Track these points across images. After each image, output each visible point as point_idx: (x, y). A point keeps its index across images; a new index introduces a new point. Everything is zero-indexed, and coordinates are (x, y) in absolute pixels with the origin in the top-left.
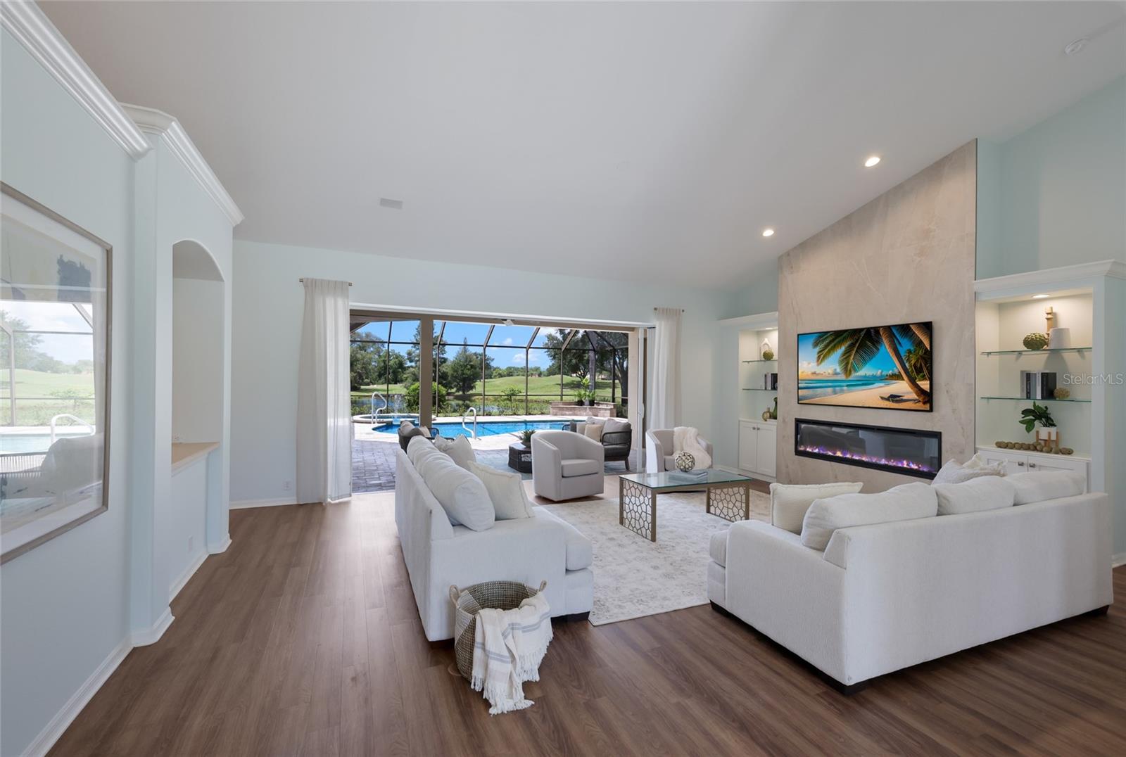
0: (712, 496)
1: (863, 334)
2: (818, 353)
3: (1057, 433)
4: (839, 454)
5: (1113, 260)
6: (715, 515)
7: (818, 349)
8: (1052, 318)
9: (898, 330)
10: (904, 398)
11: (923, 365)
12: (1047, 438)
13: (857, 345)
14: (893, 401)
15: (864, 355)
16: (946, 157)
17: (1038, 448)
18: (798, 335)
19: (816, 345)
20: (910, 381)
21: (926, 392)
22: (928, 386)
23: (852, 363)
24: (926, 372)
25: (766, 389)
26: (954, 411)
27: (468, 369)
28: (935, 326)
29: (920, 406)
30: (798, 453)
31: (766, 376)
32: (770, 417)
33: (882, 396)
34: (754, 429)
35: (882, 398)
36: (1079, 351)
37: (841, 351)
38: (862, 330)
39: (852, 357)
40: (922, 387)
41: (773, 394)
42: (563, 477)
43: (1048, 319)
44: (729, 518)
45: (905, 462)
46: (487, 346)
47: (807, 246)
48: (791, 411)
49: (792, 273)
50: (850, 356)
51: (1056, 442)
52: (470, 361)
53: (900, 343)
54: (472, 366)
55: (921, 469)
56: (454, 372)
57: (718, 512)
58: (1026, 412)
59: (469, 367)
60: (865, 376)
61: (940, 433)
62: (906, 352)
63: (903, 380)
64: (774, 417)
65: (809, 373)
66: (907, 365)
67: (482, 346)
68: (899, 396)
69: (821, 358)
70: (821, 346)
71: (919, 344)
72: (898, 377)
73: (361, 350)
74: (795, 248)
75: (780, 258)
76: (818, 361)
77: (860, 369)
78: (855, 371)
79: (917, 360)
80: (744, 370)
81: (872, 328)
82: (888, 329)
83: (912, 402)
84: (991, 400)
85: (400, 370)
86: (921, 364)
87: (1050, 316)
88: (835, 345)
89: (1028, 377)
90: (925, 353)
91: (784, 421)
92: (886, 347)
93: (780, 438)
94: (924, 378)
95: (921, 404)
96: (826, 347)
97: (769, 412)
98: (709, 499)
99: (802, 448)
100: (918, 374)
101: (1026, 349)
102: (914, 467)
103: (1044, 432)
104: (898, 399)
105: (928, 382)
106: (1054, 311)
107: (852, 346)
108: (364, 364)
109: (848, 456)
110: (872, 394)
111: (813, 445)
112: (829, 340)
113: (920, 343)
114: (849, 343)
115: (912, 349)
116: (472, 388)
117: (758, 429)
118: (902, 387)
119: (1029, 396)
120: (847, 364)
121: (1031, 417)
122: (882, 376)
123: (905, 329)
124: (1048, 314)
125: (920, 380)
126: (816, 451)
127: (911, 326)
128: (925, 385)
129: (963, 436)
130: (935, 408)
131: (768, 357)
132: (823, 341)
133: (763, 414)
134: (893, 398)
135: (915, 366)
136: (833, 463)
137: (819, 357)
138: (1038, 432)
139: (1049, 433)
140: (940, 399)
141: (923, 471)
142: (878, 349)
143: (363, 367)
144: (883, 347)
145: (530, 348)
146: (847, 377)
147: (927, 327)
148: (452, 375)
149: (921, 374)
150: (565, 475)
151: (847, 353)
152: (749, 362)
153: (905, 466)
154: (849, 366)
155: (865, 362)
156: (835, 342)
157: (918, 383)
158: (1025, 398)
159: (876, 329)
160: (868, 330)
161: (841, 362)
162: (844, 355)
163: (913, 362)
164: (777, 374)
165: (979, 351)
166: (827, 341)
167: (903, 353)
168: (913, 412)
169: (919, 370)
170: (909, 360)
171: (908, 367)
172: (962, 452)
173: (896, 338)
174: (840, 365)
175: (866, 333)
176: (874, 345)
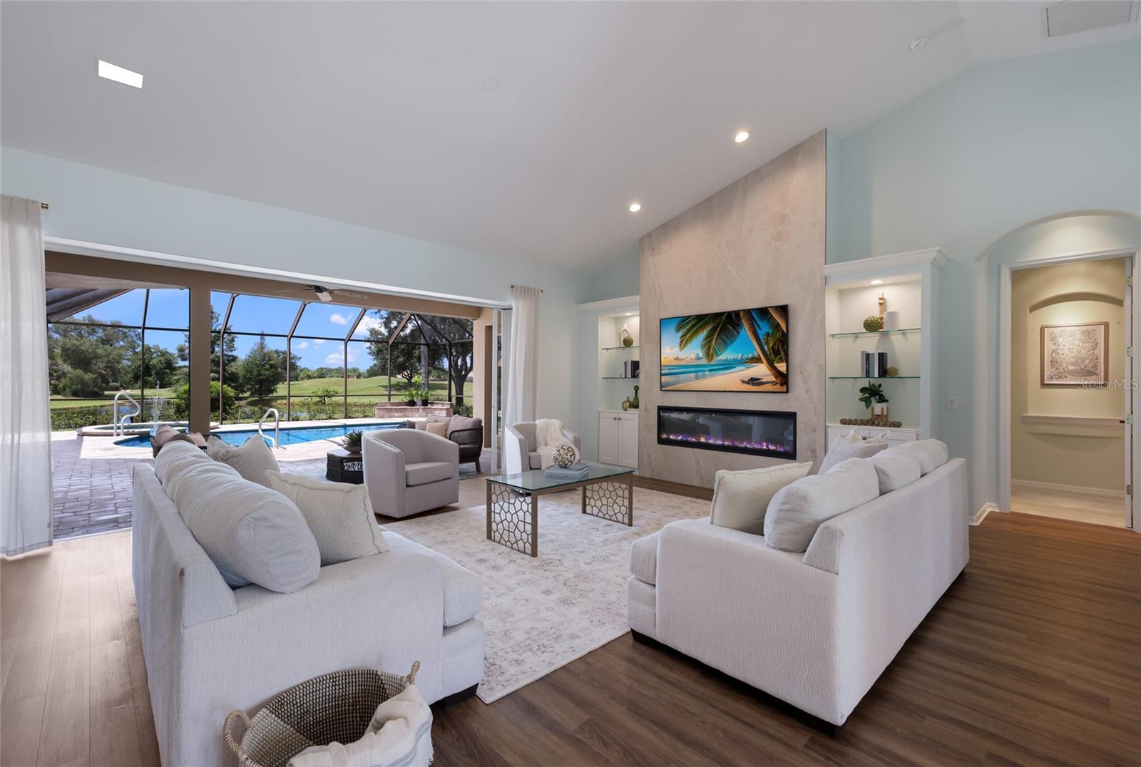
0: (589, 494)
1: (724, 317)
2: (681, 338)
3: (887, 408)
4: (703, 440)
5: (938, 248)
6: (592, 514)
7: (681, 333)
8: (883, 303)
9: (757, 313)
10: (763, 381)
11: (780, 347)
12: (880, 413)
13: (719, 329)
14: (753, 384)
15: (725, 339)
16: (799, 145)
17: (875, 422)
18: (661, 320)
19: (678, 329)
20: (768, 364)
21: (783, 373)
22: (785, 368)
23: (714, 347)
24: (783, 354)
25: (626, 377)
26: (807, 391)
27: (268, 370)
28: (789, 308)
29: (777, 388)
30: (661, 441)
31: (625, 363)
32: (630, 407)
33: (742, 379)
34: (615, 419)
35: (743, 381)
36: (903, 333)
37: (702, 335)
38: (723, 314)
39: (714, 340)
40: (779, 369)
41: (633, 382)
42: (407, 486)
43: (880, 304)
44: (609, 517)
45: (765, 444)
46: (292, 336)
47: (667, 228)
48: (653, 398)
49: (654, 256)
50: (711, 340)
51: (886, 417)
52: (270, 360)
53: (758, 326)
54: (272, 366)
55: (778, 450)
56: (247, 372)
57: (595, 511)
58: (863, 390)
59: (267, 366)
60: (727, 360)
61: (795, 413)
62: (764, 335)
63: (762, 362)
64: (635, 405)
65: (672, 359)
66: (766, 347)
67: (287, 336)
68: (758, 379)
69: (684, 342)
70: (684, 330)
71: (778, 328)
72: (756, 360)
73: (103, 344)
74: (656, 229)
75: (642, 239)
76: (681, 345)
77: (722, 351)
78: (717, 355)
79: (775, 343)
80: (603, 358)
81: (733, 312)
82: (748, 312)
83: (770, 384)
84: (836, 381)
85: (168, 371)
86: (778, 347)
87: (882, 301)
88: (697, 329)
89: (868, 357)
90: (782, 336)
91: (646, 410)
92: (746, 331)
93: (643, 427)
94: (781, 360)
95: (778, 386)
96: (688, 331)
97: (628, 401)
98: (585, 497)
99: (664, 436)
100: (775, 357)
101: (865, 331)
102: (772, 447)
103: (878, 408)
104: (757, 382)
105: (785, 364)
106: (885, 297)
107: (712, 331)
108: (109, 362)
109: (711, 442)
110: (733, 378)
111: (675, 433)
112: (691, 324)
113: (778, 325)
114: (711, 327)
115: (770, 332)
116: (272, 392)
117: (620, 419)
118: (761, 370)
119: (868, 376)
120: (709, 349)
121: (867, 395)
122: (742, 359)
123: (763, 312)
124: (880, 299)
125: (778, 363)
126: (680, 438)
127: (769, 309)
128: (782, 367)
129: (816, 415)
130: (790, 390)
131: (628, 343)
132: (686, 325)
133: (623, 404)
134: (754, 381)
135: (773, 348)
136: (695, 450)
137: (681, 342)
138: (873, 408)
139: (882, 409)
140: (796, 380)
141: (780, 452)
142: (738, 333)
143: (107, 367)
144: (744, 330)
145: (349, 340)
146: (709, 361)
147: (784, 310)
148: (245, 376)
149: (779, 357)
150: (410, 483)
151: (709, 336)
152: (607, 349)
153: (765, 447)
154: (711, 350)
155: (726, 345)
156: (697, 327)
157: (777, 365)
158: (865, 376)
159: (737, 313)
160: (729, 313)
161: (703, 346)
162: (706, 340)
163: (771, 345)
164: (638, 362)
165: (828, 334)
166: (690, 325)
167: (762, 337)
168: (771, 394)
169: (776, 353)
170: (767, 343)
171: (767, 350)
172: (814, 431)
173: (755, 321)
174: (702, 349)
175: (727, 316)
176: (735, 329)
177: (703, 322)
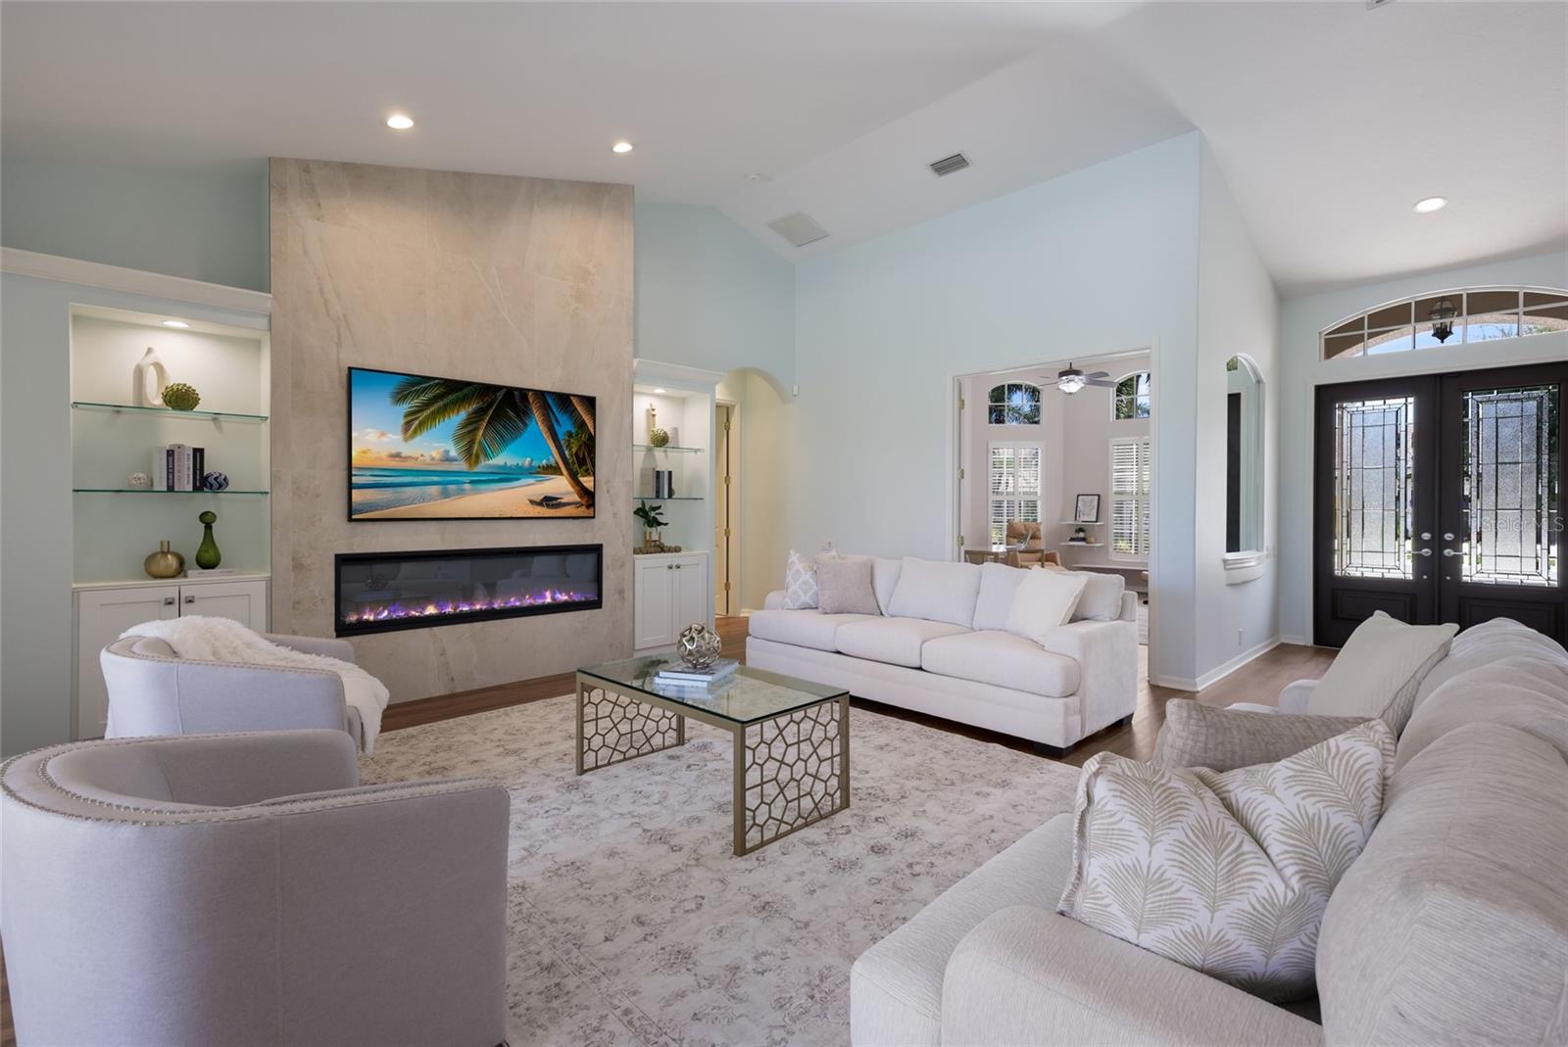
1: (500, 395)
2: (406, 416)
4: (431, 610)
7: (405, 407)
9: (554, 399)
10: (563, 501)
11: (586, 455)
12: (656, 539)
13: (491, 411)
14: (548, 506)
15: (502, 431)
18: (350, 369)
19: (399, 397)
20: (571, 476)
21: (590, 491)
22: (591, 484)
23: (480, 442)
24: (589, 466)
25: (171, 489)
26: (615, 515)
28: (597, 401)
29: (581, 511)
30: (343, 629)
32: (186, 566)
33: (531, 497)
34: (172, 601)
35: (532, 502)
37: (458, 418)
38: (497, 388)
39: (481, 430)
40: (585, 484)
43: (653, 415)
48: (319, 538)
50: (477, 429)
51: (659, 541)
53: (557, 420)
58: (636, 512)
61: (601, 545)
62: (565, 435)
63: (562, 474)
64: (203, 561)
66: (567, 453)
68: (556, 499)
69: (413, 425)
70: (416, 402)
71: (582, 425)
72: (553, 470)
76: (405, 430)
77: (495, 454)
78: (487, 456)
79: (579, 449)
81: (516, 388)
82: (541, 395)
83: (573, 506)
86: (583, 454)
88: (445, 406)
89: (658, 474)
90: (588, 440)
92: (536, 424)
94: (586, 473)
95: (583, 509)
96: (425, 405)
99: (353, 618)
100: (579, 468)
104: (555, 502)
105: (592, 478)
107: (478, 415)
109: (449, 610)
110: (516, 496)
112: (430, 393)
113: (581, 421)
114: (474, 405)
115: (573, 430)
117: (191, 600)
118: (560, 485)
119: (657, 495)
120: (471, 444)
122: (531, 466)
123: (564, 400)
124: (653, 409)
125: (582, 476)
127: (574, 401)
128: (587, 481)
129: (624, 545)
130: (596, 514)
132: (418, 393)
133: (150, 562)
134: (549, 501)
135: (577, 455)
137: (408, 425)
140: (601, 500)
141: (580, 601)
142: (525, 425)
144: (534, 423)
146: (470, 465)
147: (590, 402)
149: (584, 468)
151: (470, 425)
154: (475, 447)
155: (503, 441)
156: (446, 400)
157: (581, 479)
159: (523, 393)
160: (509, 390)
161: (458, 439)
162: (464, 427)
163: (574, 450)
166: (429, 395)
167: (561, 437)
168: (571, 520)
169: (582, 462)
170: (569, 447)
171: (568, 457)
172: (622, 566)
173: (551, 410)
174: (456, 443)
175: (506, 392)
176: (519, 417)
177: (459, 394)
